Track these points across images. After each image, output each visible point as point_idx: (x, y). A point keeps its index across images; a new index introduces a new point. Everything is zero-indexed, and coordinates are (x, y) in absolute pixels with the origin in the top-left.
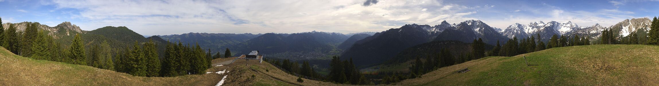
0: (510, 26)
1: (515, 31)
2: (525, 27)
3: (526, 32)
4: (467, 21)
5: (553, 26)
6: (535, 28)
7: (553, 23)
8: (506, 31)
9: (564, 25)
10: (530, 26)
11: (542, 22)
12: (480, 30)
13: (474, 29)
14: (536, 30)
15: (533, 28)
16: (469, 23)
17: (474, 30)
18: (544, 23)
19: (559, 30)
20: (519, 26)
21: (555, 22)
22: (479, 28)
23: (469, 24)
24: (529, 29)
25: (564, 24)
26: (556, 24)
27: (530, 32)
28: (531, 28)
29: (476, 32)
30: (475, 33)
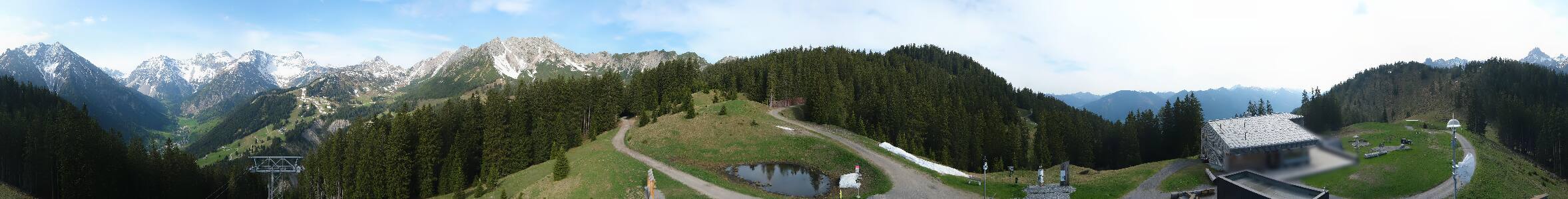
0: (145, 62)
1: (158, 76)
2: (183, 66)
3: (187, 78)
4: (25, 46)
5: (258, 62)
6: (209, 69)
7: (257, 54)
8: (132, 77)
9: (285, 61)
10: (197, 63)
11: (226, 54)
12: (57, 71)
13: (43, 65)
14: (212, 73)
15: (204, 67)
16: (30, 50)
17: (42, 70)
18: (230, 56)
19: (272, 74)
20: (168, 61)
21: (263, 53)
22: (57, 64)
23: (28, 55)
24: (193, 72)
25: (284, 58)
26: (265, 56)
27: (195, 77)
28: (198, 68)
29: (48, 74)
30: (44, 78)
